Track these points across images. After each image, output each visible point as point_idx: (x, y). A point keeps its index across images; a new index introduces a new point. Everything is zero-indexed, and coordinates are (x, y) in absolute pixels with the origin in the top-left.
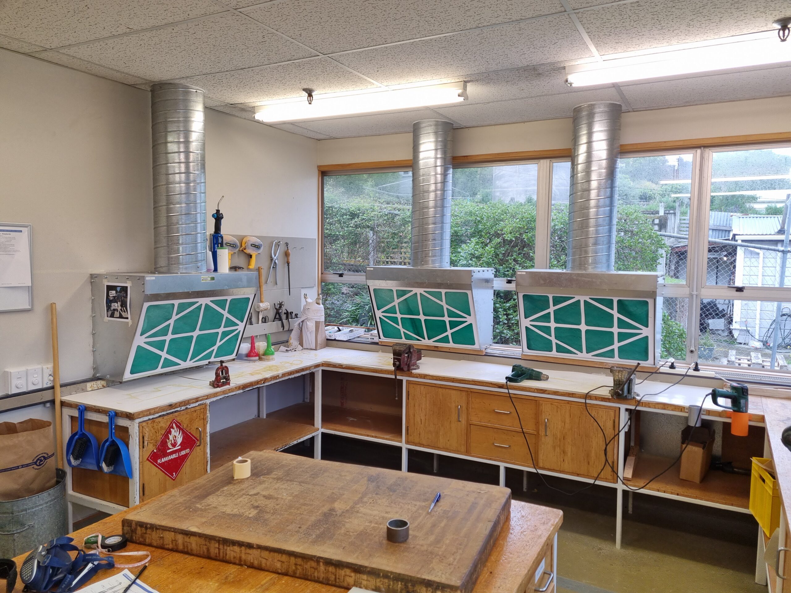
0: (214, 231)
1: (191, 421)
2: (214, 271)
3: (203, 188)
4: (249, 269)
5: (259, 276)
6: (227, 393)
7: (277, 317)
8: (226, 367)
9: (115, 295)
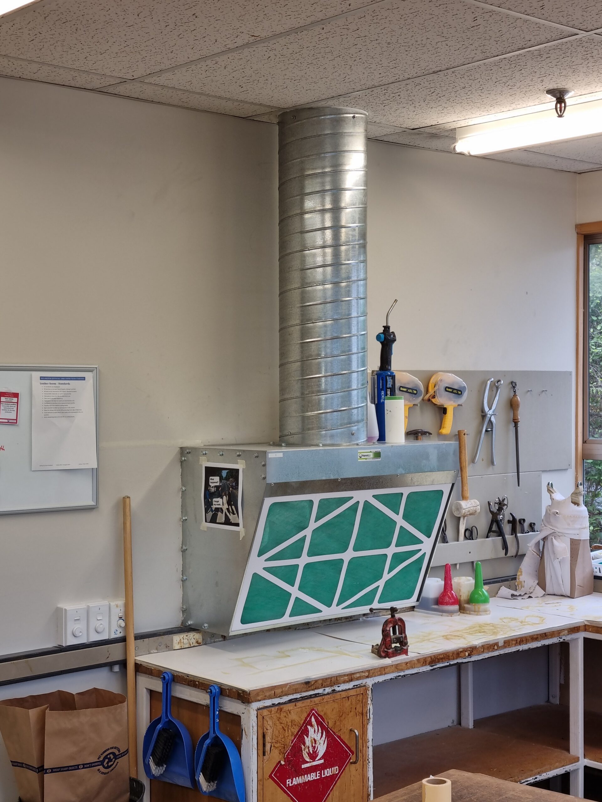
0: (379, 365)
1: (341, 715)
2: (378, 440)
3: (361, 289)
4: (441, 436)
5: (460, 447)
6: (402, 670)
7: (494, 528)
8: (401, 620)
9: (218, 484)
